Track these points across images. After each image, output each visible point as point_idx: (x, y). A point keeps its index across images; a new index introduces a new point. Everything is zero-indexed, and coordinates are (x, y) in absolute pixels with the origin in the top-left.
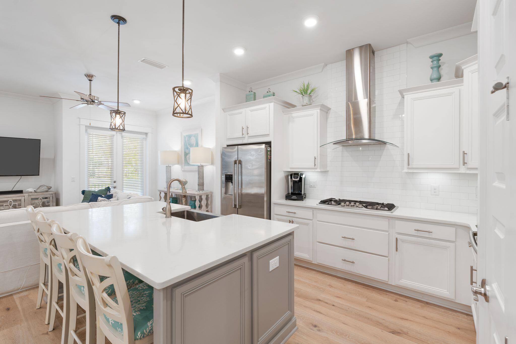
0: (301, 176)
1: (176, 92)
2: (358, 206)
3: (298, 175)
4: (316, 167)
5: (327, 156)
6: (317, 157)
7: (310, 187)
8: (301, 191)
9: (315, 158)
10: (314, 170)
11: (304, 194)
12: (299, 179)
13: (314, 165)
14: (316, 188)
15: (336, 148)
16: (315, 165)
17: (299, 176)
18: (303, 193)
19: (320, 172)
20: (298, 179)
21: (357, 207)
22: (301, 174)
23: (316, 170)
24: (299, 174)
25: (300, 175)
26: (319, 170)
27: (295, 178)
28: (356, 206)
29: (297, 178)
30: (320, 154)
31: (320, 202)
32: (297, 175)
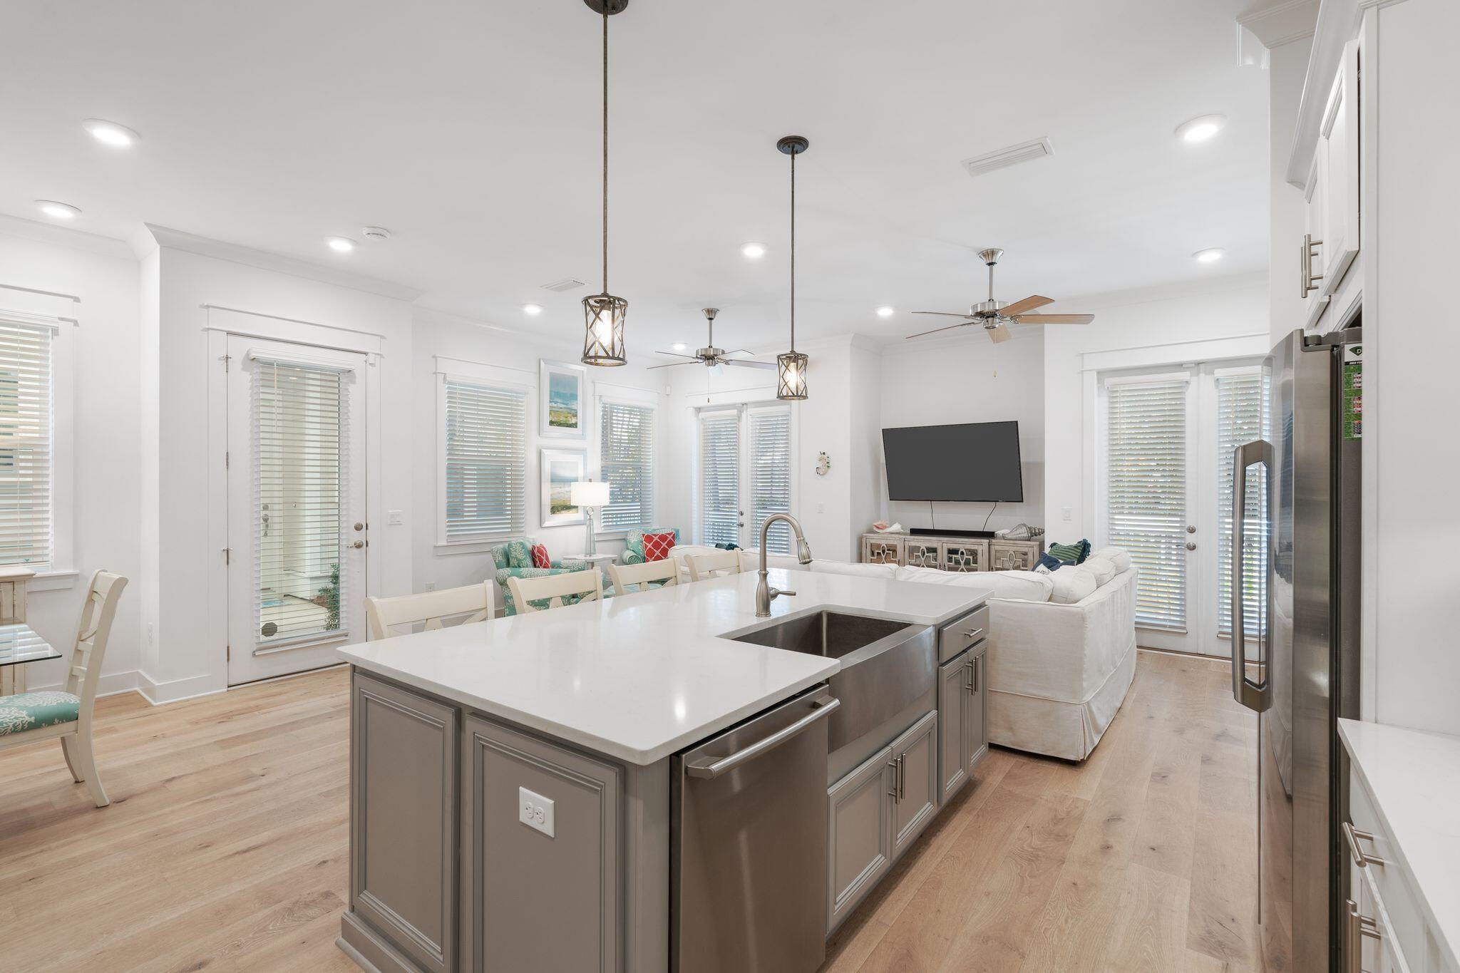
1: (590, 305)
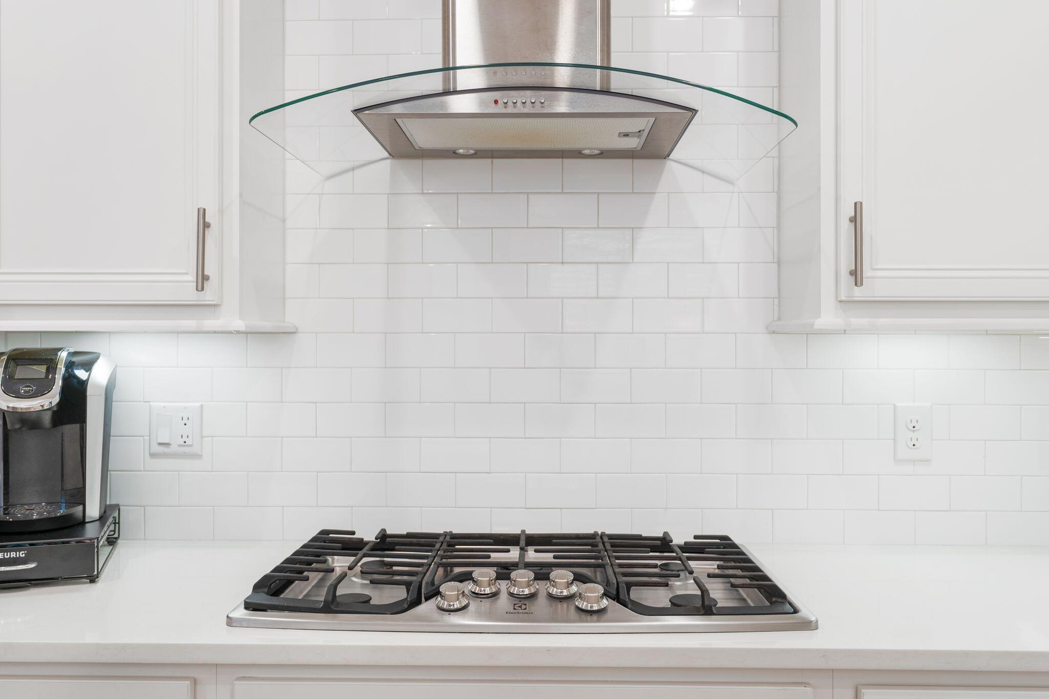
0: (81, 374)
2: (571, 597)
3: (51, 366)
4: (208, 296)
5: (284, 221)
6: (221, 212)
7: (153, 455)
8: (79, 497)
9: (206, 225)
10: (189, 323)
11: (102, 519)
12: (56, 400)
13: (192, 277)
14: (197, 456)
15: (353, 169)
16: (202, 279)
17: (61, 369)
18: (93, 510)
19: (247, 334)
20: (53, 398)
21: (562, 607)
22: (76, 359)
23: (210, 323)
24: (63, 355)
25: (70, 365)
26: (239, 324)
27: (19, 396)
28: (551, 596)
29: (42, 388)
30: (241, 195)
31: (258, 587)
32: (43, 369)
